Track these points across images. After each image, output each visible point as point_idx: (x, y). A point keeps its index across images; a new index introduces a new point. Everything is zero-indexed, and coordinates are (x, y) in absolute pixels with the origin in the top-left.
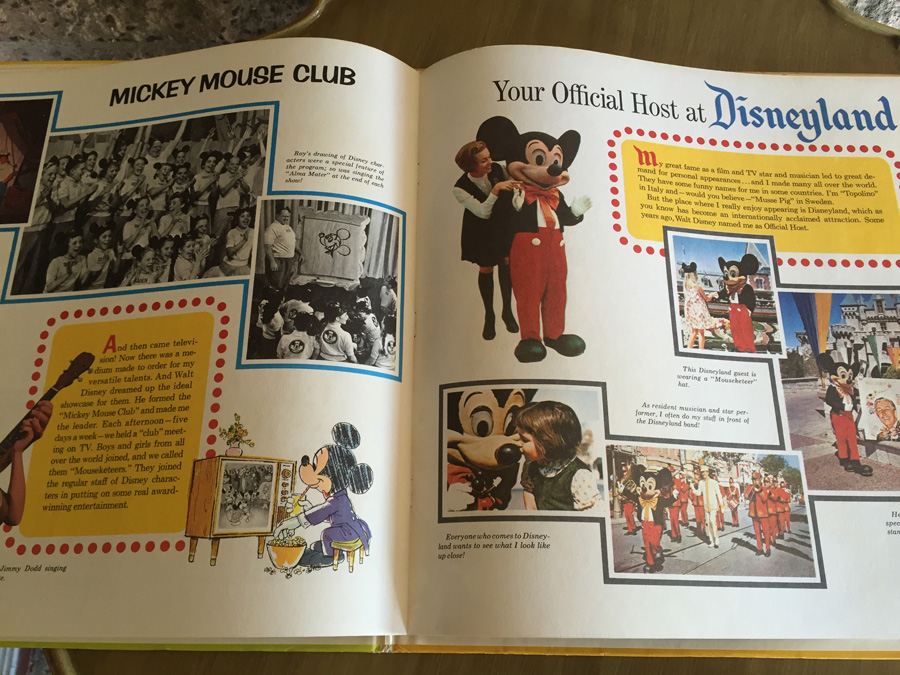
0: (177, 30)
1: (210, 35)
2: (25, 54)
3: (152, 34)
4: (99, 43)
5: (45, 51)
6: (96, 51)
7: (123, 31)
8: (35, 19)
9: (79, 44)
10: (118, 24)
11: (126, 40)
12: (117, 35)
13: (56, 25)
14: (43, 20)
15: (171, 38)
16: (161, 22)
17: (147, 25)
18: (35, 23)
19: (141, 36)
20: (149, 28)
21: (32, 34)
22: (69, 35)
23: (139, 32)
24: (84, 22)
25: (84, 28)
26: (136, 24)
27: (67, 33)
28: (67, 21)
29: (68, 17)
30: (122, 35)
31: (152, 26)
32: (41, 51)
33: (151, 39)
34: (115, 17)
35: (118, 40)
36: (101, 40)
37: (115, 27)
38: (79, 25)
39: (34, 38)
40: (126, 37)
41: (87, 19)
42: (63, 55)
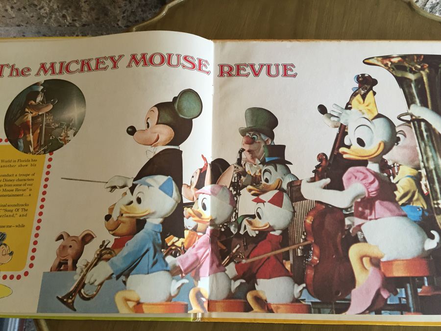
0: (96, 21)
1: (112, 23)
2: (24, 33)
3: (84, 23)
4: (59, 27)
6: (58, 31)
7: (71, 22)
8: (29, 16)
9: (49, 28)
10: (68, 18)
11: (71, 26)
12: (68, 23)
13: (39, 19)
14: (32, 17)
15: (93, 25)
16: (89, 17)
17: (82, 19)
18: (28, 18)
19: (79, 24)
20: (83, 20)
21: (27, 23)
22: (45, 23)
23: (78, 22)
24: (52, 17)
25: (52, 20)
26: (76, 18)
28: (44, 17)
29: (44, 15)
30: (70, 23)
31: (84, 19)
32: (32, 32)
33: (84, 25)
34: (67, 15)
35: (68, 26)
36: (60, 26)
37: (67, 20)
38: (49, 19)
39: (28, 25)
40: (72, 24)
41: (54, 16)
42: (42, 34)
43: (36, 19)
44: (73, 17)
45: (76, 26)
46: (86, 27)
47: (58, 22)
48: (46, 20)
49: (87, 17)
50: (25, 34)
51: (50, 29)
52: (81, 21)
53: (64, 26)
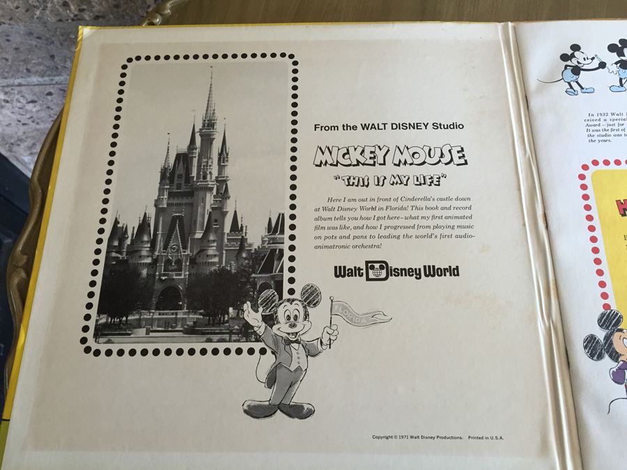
43: (24, 11)
44: (79, 6)
45: (85, 20)
46: (100, 19)
48: (38, 13)
49: (101, 4)
50: (9, 38)
51: (46, 27)
53: (67, 20)
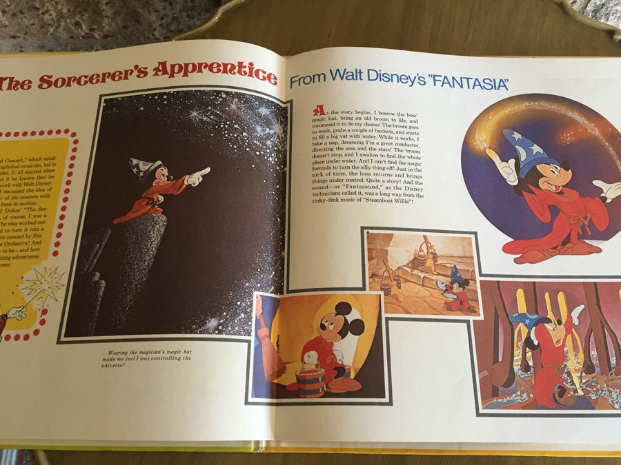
0: (123, 30)
1: (146, 33)
2: (21, 47)
3: (106, 33)
4: (72, 39)
5: (34, 45)
6: (69, 46)
7: (87, 31)
8: (27, 23)
9: (57, 40)
10: (84, 27)
11: (88, 37)
12: (83, 34)
13: (42, 27)
14: (33, 25)
15: (119, 36)
16: (113, 25)
17: (104, 27)
18: (27, 26)
19: (99, 34)
20: (104, 30)
21: (26, 33)
22: (51, 34)
23: (98, 32)
24: (60, 25)
25: (60, 30)
26: (96, 27)
27: (49, 33)
28: (49, 25)
29: (50, 23)
30: (86, 34)
31: (107, 28)
32: (32, 45)
33: (106, 37)
35: (83, 37)
36: (72, 37)
37: (81, 29)
38: (57, 27)
39: (27, 37)
40: (90, 35)
41: (63, 24)
42: (47, 48)
47: (70, 31)
52: (101, 31)
